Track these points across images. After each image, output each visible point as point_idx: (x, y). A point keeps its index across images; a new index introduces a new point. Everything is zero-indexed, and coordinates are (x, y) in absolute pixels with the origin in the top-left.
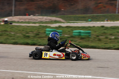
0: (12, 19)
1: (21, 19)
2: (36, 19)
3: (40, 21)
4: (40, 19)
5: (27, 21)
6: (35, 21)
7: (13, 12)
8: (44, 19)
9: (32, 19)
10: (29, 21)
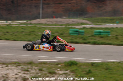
0: (39, 22)
1: (48, 21)
2: (63, 21)
4: (67, 21)
5: (54, 23)
6: (62, 23)
9: (59, 21)
10: (55, 24)
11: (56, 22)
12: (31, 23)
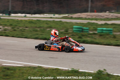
0: (80, 16)
1: (88, 16)
2: (102, 16)
3: (106, 18)
4: (107, 15)
5: (94, 17)
6: (101, 18)
7: (89, 9)
8: (110, 16)
9: (98, 16)
10: (95, 18)
11: (96, 16)
12: (72, 17)
